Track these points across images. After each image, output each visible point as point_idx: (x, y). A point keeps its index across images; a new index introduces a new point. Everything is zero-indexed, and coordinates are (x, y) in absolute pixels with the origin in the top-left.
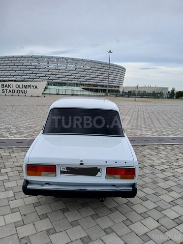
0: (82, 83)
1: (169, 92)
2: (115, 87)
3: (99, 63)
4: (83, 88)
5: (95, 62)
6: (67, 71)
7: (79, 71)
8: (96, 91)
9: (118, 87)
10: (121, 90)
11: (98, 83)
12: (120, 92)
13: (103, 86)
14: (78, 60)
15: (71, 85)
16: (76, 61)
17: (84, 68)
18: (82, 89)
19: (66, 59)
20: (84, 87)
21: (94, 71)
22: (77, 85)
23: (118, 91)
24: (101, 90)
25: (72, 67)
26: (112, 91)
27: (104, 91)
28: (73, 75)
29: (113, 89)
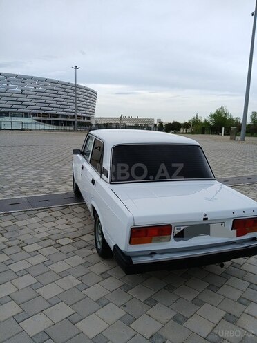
0: (33, 111)
1: (155, 125)
2: (84, 118)
3: (58, 82)
4: (37, 120)
5: (52, 82)
6: (10, 95)
7: (28, 95)
8: (57, 123)
9: (89, 118)
10: (93, 122)
11: (58, 113)
12: (91, 125)
13: (66, 116)
14: (25, 78)
15: (15, 115)
16: (22, 79)
17: (35, 90)
18: (34, 122)
19: (7, 76)
20: (37, 118)
21: (52, 95)
22: (26, 115)
23: (89, 124)
24: (64, 122)
25: (17, 88)
26: (81, 124)
27: (69, 124)
28: (19, 99)
29: (82, 120)
